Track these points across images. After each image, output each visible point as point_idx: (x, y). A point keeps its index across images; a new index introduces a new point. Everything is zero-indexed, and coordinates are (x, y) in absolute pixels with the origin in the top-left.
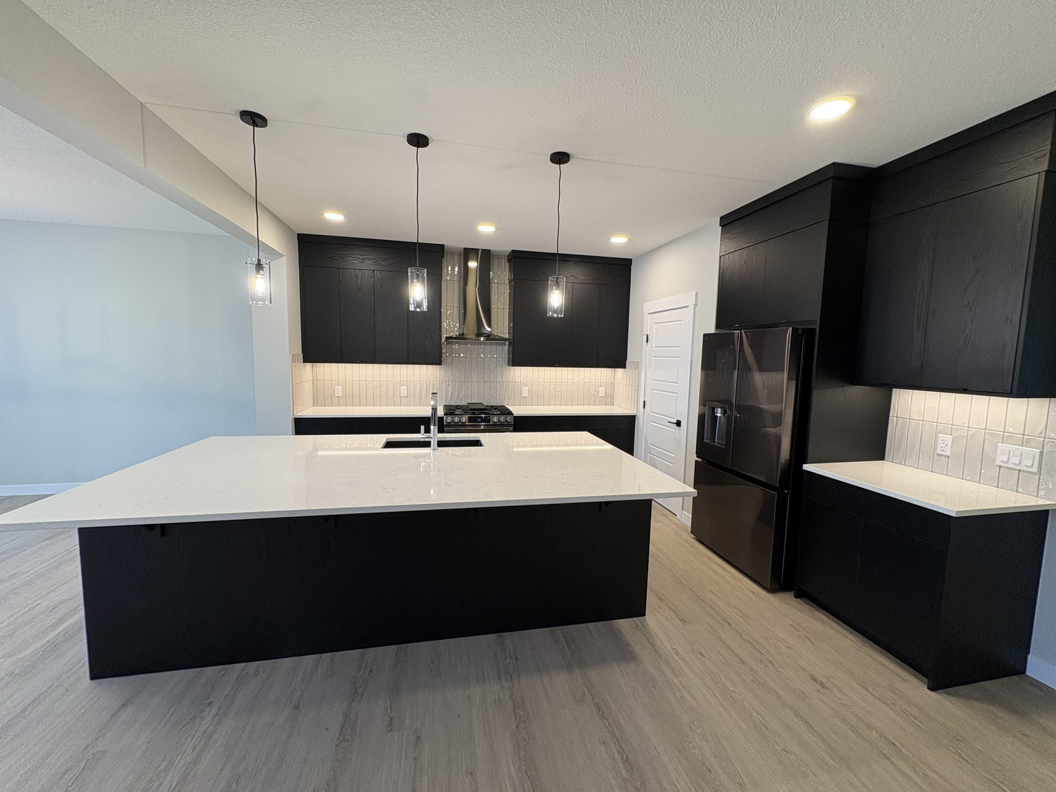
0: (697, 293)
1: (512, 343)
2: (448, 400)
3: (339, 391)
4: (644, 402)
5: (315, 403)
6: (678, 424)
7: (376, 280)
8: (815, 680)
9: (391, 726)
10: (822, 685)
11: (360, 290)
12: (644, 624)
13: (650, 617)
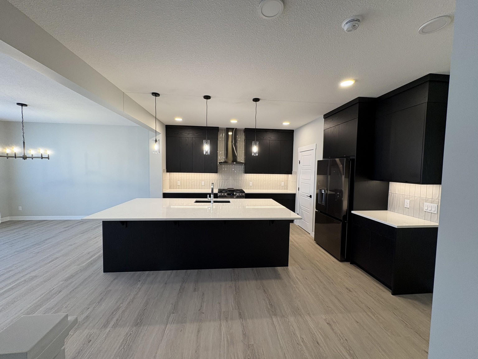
0: (316, 144)
1: (245, 164)
2: (220, 187)
3: (179, 183)
4: (299, 188)
5: (170, 188)
6: (311, 196)
7: (193, 141)
8: (347, 289)
9: (195, 290)
10: (350, 291)
11: (187, 145)
12: (287, 269)
13: (290, 267)
